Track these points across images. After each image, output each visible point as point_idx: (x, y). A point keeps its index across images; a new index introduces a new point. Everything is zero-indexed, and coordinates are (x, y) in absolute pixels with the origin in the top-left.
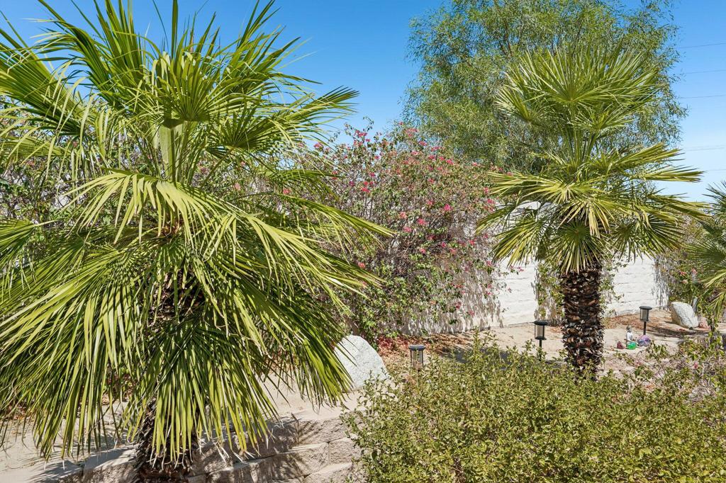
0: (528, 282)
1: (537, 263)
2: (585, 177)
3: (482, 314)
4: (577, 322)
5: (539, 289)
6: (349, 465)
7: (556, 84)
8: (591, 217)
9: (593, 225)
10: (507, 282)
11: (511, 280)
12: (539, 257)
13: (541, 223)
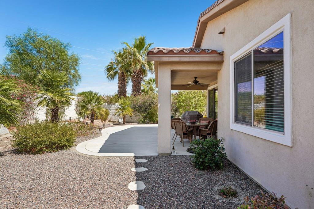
0: (44, 113)
1: (46, 108)
2: (56, 93)
3: (31, 120)
4: (54, 118)
5: (46, 114)
6: (5, 147)
7: (51, 76)
8: (56, 100)
9: (56, 101)
10: (38, 112)
11: (39, 112)
12: (47, 106)
13: (47, 100)
